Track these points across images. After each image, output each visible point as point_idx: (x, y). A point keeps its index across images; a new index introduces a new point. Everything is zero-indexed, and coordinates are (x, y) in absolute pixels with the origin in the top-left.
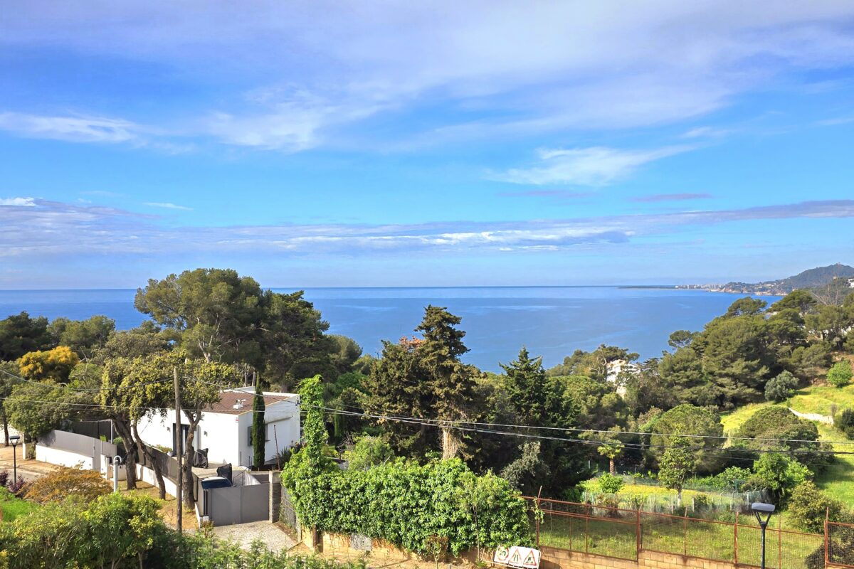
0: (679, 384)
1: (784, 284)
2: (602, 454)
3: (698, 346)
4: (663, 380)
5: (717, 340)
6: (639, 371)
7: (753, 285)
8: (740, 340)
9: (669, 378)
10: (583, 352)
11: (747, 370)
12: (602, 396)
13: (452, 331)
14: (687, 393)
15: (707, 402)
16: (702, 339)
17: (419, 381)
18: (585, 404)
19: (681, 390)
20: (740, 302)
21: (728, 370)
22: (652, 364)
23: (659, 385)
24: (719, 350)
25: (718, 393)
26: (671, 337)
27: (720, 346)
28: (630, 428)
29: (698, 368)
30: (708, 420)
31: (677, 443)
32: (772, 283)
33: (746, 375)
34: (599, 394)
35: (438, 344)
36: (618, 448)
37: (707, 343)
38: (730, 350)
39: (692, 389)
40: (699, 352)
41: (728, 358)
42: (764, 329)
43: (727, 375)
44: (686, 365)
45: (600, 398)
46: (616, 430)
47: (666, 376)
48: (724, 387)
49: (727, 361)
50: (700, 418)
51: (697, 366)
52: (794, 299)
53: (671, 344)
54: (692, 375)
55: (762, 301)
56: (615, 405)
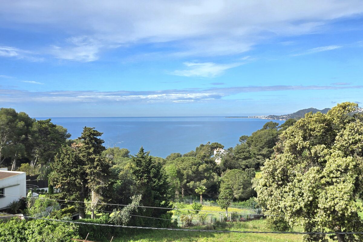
0: (241, 158)
1: (291, 116)
2: (197, 192)
3: (249, 142)
4: (235, 157)
5: (256, 140)
6: (225, 153)
7: (279, 116)
8: (266, 140)
9: (237, 156)
10: (204, 145)
11: (268, 152)
12: (199, 166)
13: (96, 140)
14: (244, 162)
15: (252, 166)
16: (251, 139)
17: (78, 166)
18: (191, 170)
19: (242, 161)
20: (268, 123)
21: (261, 152)
22: (230, 150)
23: (232, 159)
24: (257, 144)
25: (256, 162)
26: (240, 138)
27: (258, 142)
28: (214, 179)
29: (249, 151)
30: (245, 176)
31: (226, 188)
32: (286, 115)
33: (268, 154)
34: (198, 165)
35: (88, 147)
36: (204, 190)
37: (252, 141)
38: (262, 144)
39: (246, 161)
40: (249, 145)
41: (261, 147)
42: (276, 135)
43: (261, 155)
44: (244, 150)
45: (198, 167)
46: (205, 181)
47: (236, 155)
48: (259, 160)
49: (260, 148)
50: (241, 175)
51: (248, 151)
52: (290, 122)
53: (240, 141)
54: (246, 154)
55: (277, 123)
56: (205, 170)
